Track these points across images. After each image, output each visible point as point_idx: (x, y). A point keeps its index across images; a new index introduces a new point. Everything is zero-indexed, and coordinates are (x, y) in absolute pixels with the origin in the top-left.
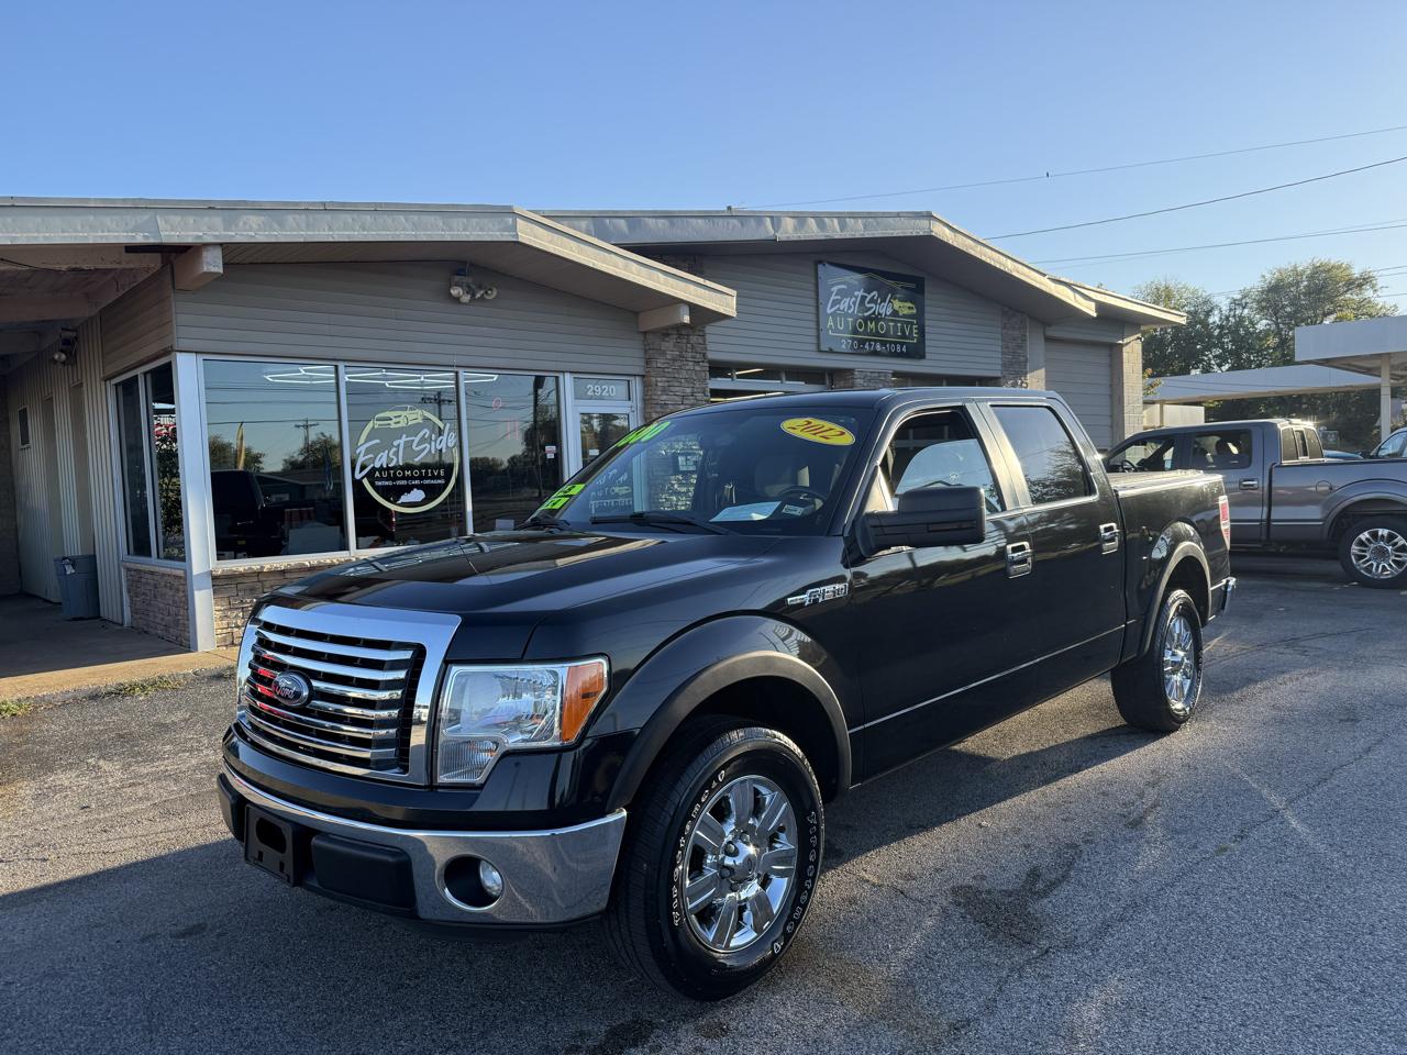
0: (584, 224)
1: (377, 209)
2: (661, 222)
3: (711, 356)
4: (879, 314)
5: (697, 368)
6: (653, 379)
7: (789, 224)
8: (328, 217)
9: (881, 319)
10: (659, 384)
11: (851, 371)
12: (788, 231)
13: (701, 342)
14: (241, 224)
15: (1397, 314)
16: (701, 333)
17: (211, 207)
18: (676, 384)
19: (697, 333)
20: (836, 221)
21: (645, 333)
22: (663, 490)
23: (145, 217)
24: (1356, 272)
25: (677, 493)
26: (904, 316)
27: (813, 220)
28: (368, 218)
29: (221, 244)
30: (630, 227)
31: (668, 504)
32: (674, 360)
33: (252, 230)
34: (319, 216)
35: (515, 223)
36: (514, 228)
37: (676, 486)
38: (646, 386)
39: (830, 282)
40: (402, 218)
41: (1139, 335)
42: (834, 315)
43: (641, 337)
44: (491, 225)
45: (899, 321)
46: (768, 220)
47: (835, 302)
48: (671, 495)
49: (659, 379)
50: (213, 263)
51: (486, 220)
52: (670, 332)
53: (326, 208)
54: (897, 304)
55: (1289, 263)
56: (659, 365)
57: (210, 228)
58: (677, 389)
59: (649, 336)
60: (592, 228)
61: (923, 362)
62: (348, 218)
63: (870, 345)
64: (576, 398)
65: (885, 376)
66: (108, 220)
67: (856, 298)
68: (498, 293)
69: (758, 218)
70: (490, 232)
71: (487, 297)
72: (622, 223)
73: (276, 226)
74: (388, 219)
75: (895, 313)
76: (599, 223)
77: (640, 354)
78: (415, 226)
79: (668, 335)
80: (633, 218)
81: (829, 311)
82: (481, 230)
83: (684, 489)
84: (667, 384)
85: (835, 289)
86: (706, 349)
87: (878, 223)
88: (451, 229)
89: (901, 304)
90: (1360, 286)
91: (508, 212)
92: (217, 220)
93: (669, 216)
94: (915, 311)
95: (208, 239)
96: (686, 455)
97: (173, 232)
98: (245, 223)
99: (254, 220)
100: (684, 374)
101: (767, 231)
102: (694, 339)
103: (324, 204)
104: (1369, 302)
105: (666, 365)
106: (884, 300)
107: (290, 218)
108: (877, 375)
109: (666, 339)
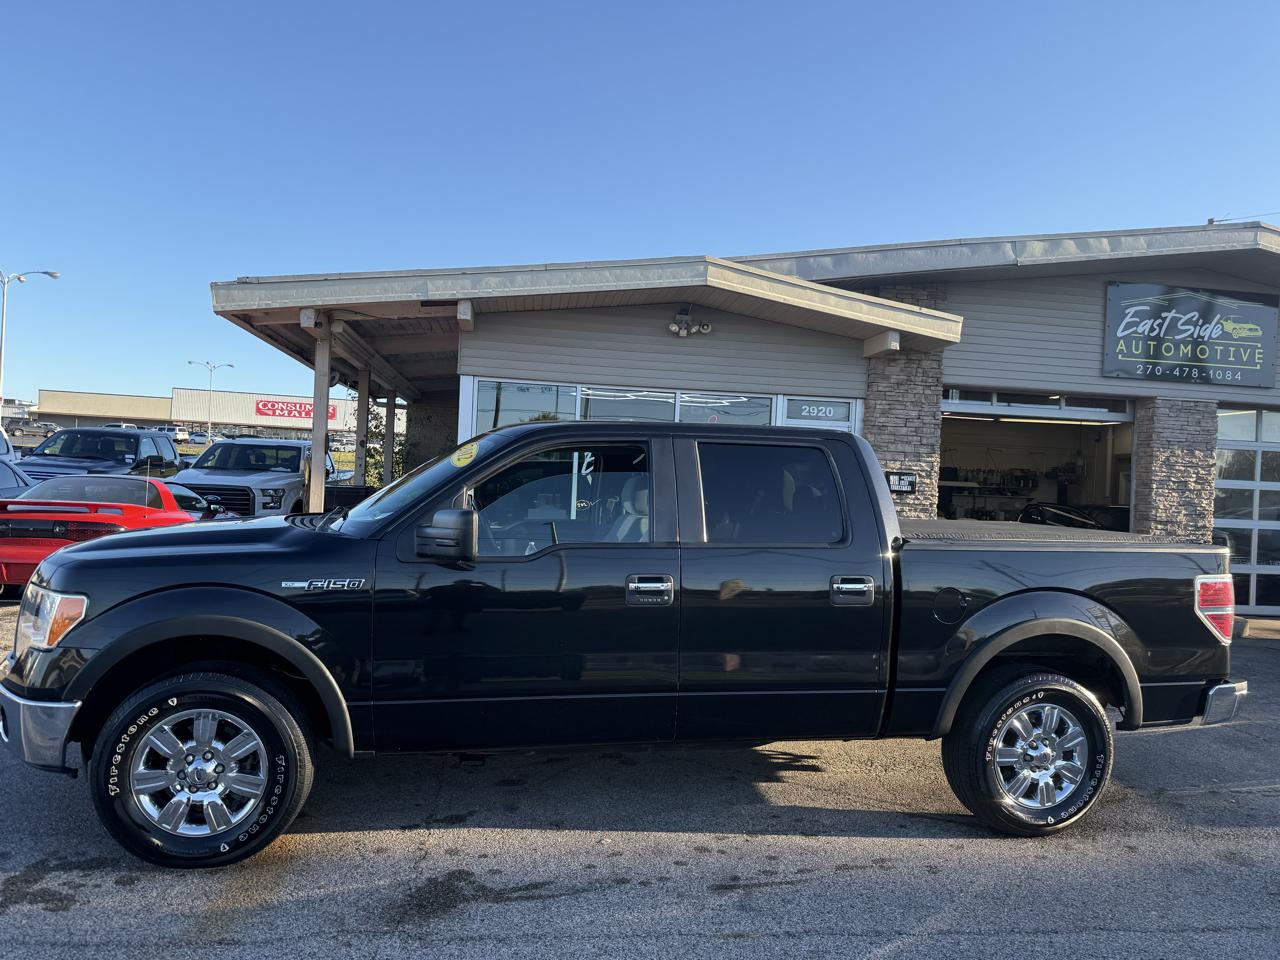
0: (786, 265)
1: (587, 267)
2: (871, 257)
3: (947, 380)
4: (1199, 336)
5: (928, 392)
6: (874, 402)
7: (1036, 247)
8: (547, 275)
9: (1203, 343)
10: (878, 407)
11: (1152, 399)
12: (1036, 254)
13: (936, 366)
14: (484, 284)
16: (929, 359)
17: (464, 273)
18: (899, 407)
19: (924, 358)
20: (1105, 240)
21: (870, 359)
23: (419, 282)
26: (1241, 339)
27: (1072, 243)
28: (579, 274)
29: (470, 299)
30: (836, 264)
32: (899, 384)
33: (492, 288)
34: (541, 275)
35: (706, 270)
36: (705, 274)
38: (867, 407)
39: (1124, 303)
40: (607, 273)
42: (1127, 339)
43: (865, 362)
44: (683, 274)
45: (1232, 346)
46: (1009, 245)
47: (1129, 326)
49: (879, 402)
50: (464, 313)
51: (681, 269)
52: (897, 357)
53: (547, 268)
54: (1230, 326)
56: (880, 388)
57: (462, 288)
58: (900, 412)
59: (873, 362)
60: (794, 268)
62: (563, 275)
63: (1182, 371)
64: (788, 417)
65: (1206, 407)
66: (396, 285)
67: (1164, 319)
68: (713, 328)
69: (995, 243)
70: (684, 279)
71: (703, 331)
72: (828, 261)
73: (509, 285)
74: (595, 274)
75: (1225, 335)
76: (803, 264)
77: (863, 378)
78: (617, 278)
79: (894, 360)
80: (839, 256)
81: (1120, 334)
82: (674, 278)
84: (888, 407)
85: (1132, 311)
86: (941, 373)
88: (648, 279)
89: (1237, 326)
91: (702, 261)
92: (467, 282)
93: (883, 250)
94: (1260, 333)
95: (460, 296)
97: (438, 291)
98: (486, 283)
99: (493, 280)
100: (910, 397)
101: (1008, 255)
102: (926, 364)
103: (546, 266)
105: (887, 389)
106: (1208, 322)
107: (519, 278)
108: (1192, 404)
109: (892, 364)
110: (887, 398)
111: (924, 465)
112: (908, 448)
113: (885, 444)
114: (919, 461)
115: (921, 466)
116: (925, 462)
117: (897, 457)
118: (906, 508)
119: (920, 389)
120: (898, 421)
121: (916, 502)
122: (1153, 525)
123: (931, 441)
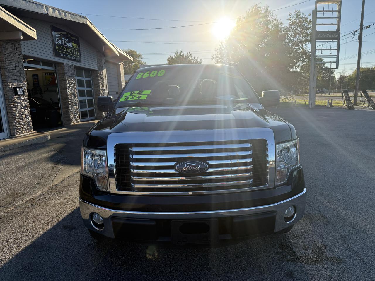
3: (23, 53)
5: (19, 57)
6: (4, 59)
7: (51, 10)
9: (70, 48)
10: (7, 61)
11: (63, 64)
12: (50, 13)
13: (20, 47)
15: (146, 64)
16: (19, 44)
18: (13, 62)
19: (18, 43)
20: (63, 13)
22: (12, 101)
24: (138, 53)
25: (17, 103)
26: (75, 48)
27: (58, 11)
31: (14, 106)
32: (11, 53)
37: (16, 100)
41: (123, 62)
42: (58, 44)
45: (74, 50)
46: (45, 7)
47: (58, 40)
48: (15, 103)
49: (7, 59)
52: (8, 41)
54: (73, 44)
55: (124, 49)
58: (13, 64)
61: (81, 63)
63: (68, 56)
65: (72, 67)
67: (63, 40)
69: (42, 6)
75: (73, 47)
83: (19, 101)
84: (9, 62)
85: (57, 36)
87: (74, 17)
90: (138, 57)
94: (78, 47)
96: (19, 88)
100: (15, 58)
101: (44, 11)
102: (17, 46)
104: (140, 61)
106: (70, 42)
108: (70, 66)
109: (7, 44)
110: (9, 58)
111: (23, 84)
112: (18, 78)
113: (11, 77)
114: (21, 83)
115: (22, 85)
116: (23, 83)
117: (15, 81)
118: (21, 101)
119: (17, 55)
120: (13, 67)
121: (24, 98)
122: (69, 100)
123: (23, 75)
